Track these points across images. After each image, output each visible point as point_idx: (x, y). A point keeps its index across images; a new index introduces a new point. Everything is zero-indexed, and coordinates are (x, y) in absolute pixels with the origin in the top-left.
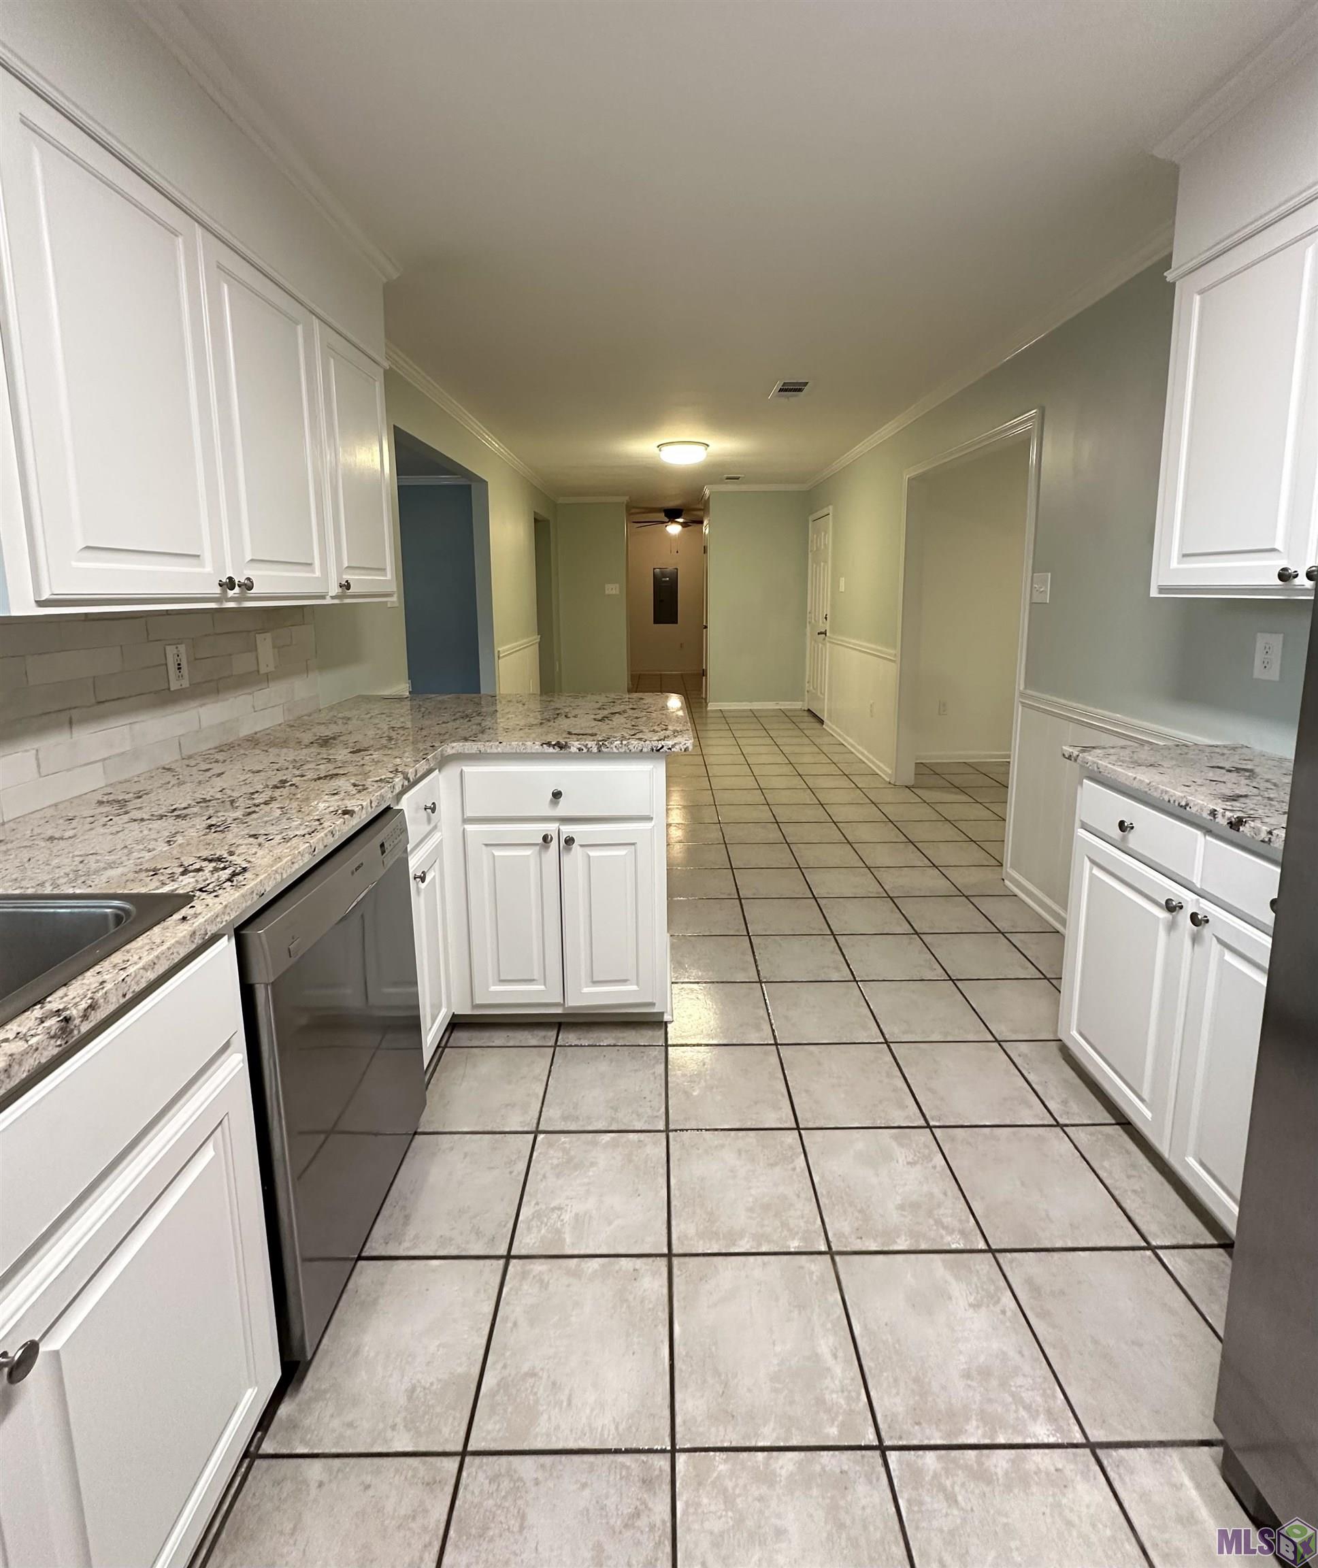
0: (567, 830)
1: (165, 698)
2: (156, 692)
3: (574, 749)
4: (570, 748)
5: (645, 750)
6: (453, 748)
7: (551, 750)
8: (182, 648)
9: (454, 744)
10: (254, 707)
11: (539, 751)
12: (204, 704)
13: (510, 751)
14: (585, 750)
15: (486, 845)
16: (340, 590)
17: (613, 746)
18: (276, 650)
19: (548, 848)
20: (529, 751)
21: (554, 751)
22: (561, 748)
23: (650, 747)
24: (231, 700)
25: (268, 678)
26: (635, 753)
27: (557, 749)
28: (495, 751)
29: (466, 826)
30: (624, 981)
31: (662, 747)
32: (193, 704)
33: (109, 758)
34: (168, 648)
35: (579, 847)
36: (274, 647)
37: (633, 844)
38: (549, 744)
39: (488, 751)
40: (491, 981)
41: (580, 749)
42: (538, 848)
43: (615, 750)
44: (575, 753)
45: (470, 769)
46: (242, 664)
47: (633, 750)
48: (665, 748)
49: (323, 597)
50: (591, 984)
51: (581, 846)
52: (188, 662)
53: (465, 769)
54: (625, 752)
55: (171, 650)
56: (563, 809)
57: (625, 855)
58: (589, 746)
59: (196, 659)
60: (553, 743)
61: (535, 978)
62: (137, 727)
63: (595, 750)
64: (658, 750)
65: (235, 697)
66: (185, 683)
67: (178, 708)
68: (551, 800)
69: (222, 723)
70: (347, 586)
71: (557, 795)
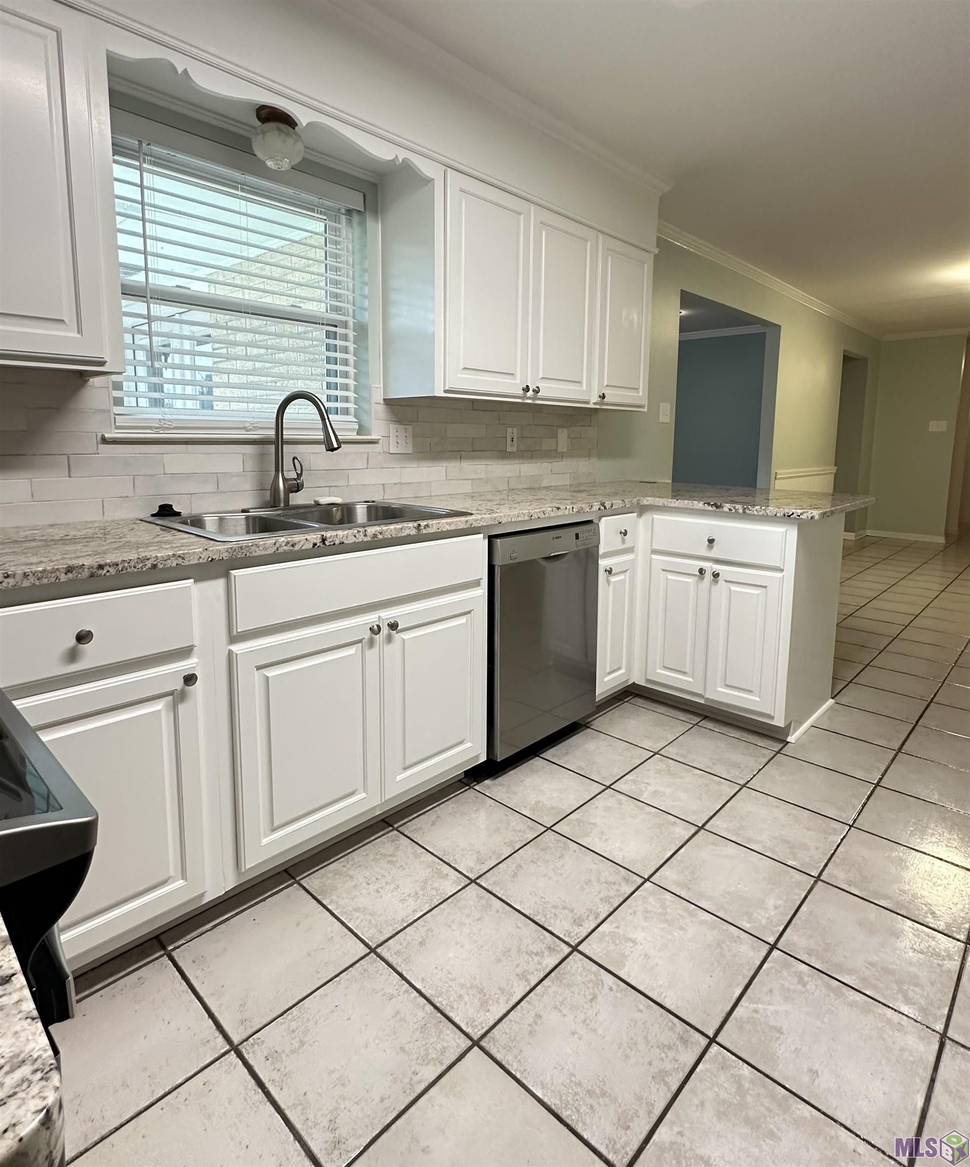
0: (717, 568)
1: (504, 455)
2: (499, 451)
3: (726, 509)
4: (723, 508)
5: (778, 515)
6: (648, 500)
7: (710, 508)
8: (515, 430)
9: (648, 498)
10: (551, 471)
11: (702, 508)
12: (523, 463)
13: (682, 506)
14: (734, 511)
15: (664, 570)
16: (599, 399)
17: (754, 509)
18: (570, 440)
19: (703, 579)
20: (694, 507)
21: (712, 509)
22: (717, 507)
23: (782, 513)
24: (539, 464)
25: (562, 456)
26: (770, 516)
27: (714, 508)
28: (674, 506)
29: (652, 555)
30: (750, 692)
31: (793, 514)
32: (518, 462)
33: (475, 479)
34: (508, 429)
35: (724, 582)
36: (568, 438)
37: (765, 587)
38: (709, 504)
39: (669, 505)
40: (658, 666)
41: (730, 510)
42: (697, 578)
43: (756, 513)
44: (727, 512)
45: (658, 517)
46: (547, 444)
47: (769, 514)
48: (795, 515)
49: (588, 403)
50: (724, 686)
51: (726, 581)
52: (518, 438)
53: (655, 516)
54: (763, 514)
55: (509, 430)
56: (715, 553)
57: (758, 594)
58: (737, 508)
59: (522, 437)
60: (712, 503)
61: (686, 671)
62: (489, 467)
63: (741, 511)
64: (789, 516)
65: (542, 463)
66: (515, 449)
67: (510, 462)
68: (708, 546)
69: (532, 476)
70: (603, 397)
71: (711, 541)
